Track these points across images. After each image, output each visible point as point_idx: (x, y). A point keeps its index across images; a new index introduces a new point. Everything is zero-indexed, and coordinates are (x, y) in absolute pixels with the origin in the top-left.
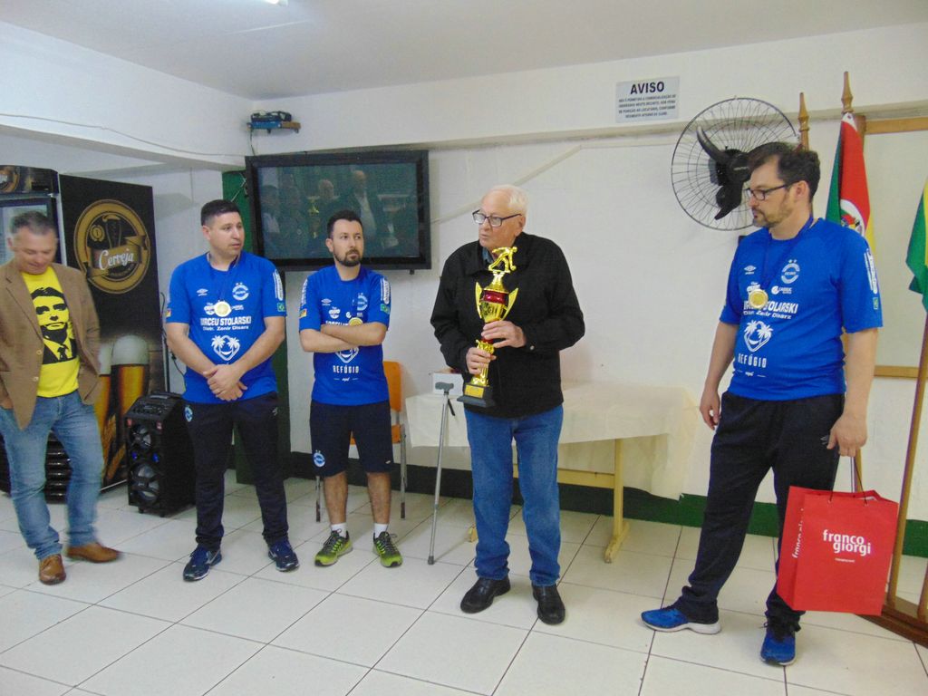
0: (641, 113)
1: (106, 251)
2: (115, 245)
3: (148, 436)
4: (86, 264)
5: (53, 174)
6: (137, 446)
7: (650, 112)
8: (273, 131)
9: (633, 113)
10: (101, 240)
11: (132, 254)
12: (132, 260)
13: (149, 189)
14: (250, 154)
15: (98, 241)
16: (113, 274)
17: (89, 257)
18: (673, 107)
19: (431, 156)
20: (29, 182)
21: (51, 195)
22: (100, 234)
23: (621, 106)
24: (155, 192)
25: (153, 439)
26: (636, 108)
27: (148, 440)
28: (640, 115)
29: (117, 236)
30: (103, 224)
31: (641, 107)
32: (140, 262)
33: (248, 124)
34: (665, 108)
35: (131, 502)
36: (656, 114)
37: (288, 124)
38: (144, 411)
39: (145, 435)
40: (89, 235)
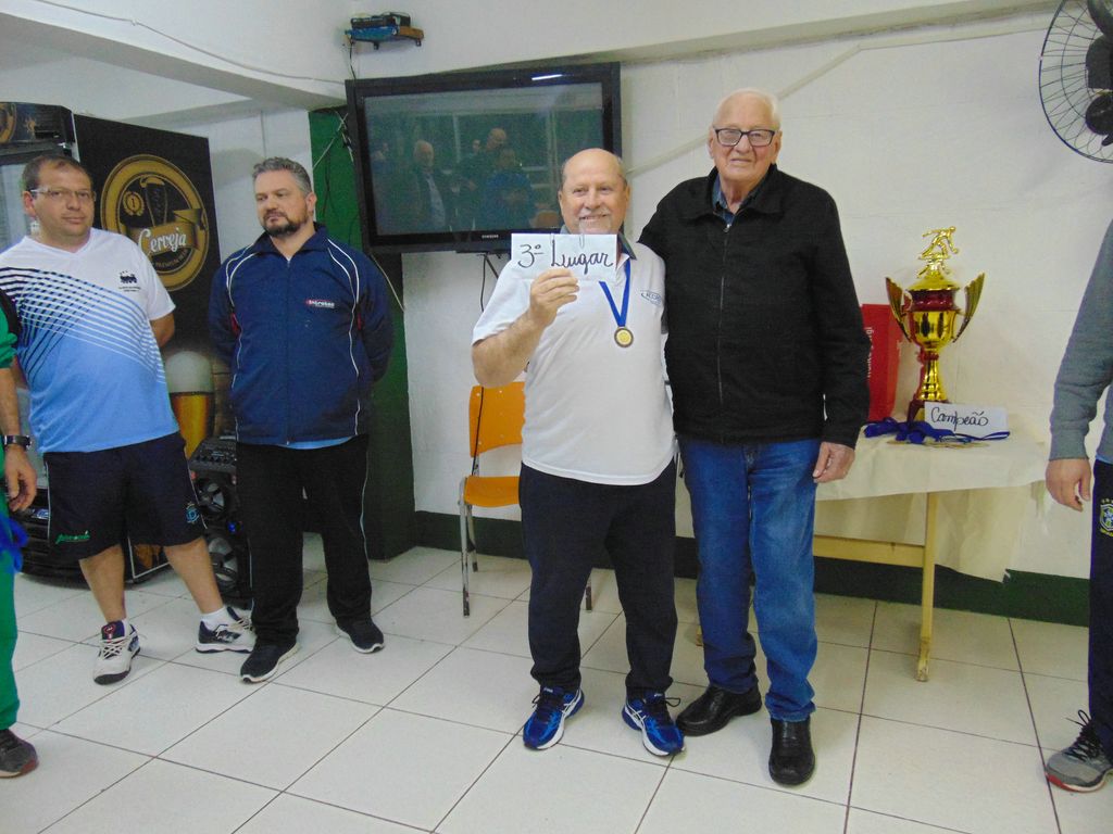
1: (148, 230)
2: (159, 222)
3: (220, 495)
5: (64, 112)
8: (381, 45)
10: (139, 214)
11: (184, 236)
12: (184, 244)
13: (203, 142)
14: (350, 77)
15: (135, 216)
16: (158, 264)
19: (624, 74)
20: (32, 124)
21: (64, 145)
24: (213, 148)
25: (227, 499)
27: (220, 500)
29: (162, 208)
30: (141, 191)
32: (196, 247)
33: (346, 32)
37: (403, 30)
38: (212, 460)
39: (215, 493)
40: (122, 204)
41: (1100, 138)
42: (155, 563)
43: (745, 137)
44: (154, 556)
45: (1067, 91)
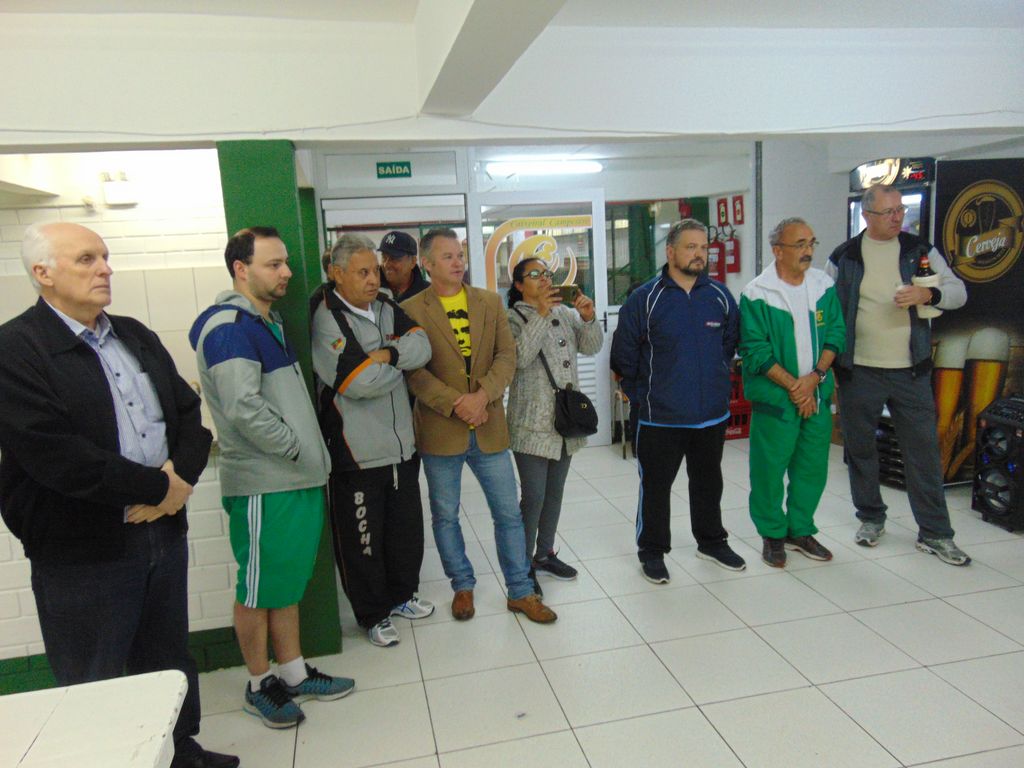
1: (975, 237)
2: (986, 229)
3: (1005, 442)
4: (953, 251)
5: (933, 161)
6: (989, 450)
10: (971, 226)
11: (1004, 239)
12: (1003, 245)
15: (968, 227)
16: (980, 262)
17: (957, 245)
20: (908, 172)
21: (927, 183)
22: (971, 219)
25: (1010, 447)
27: (1003, 445)
29: (990, 220)
30: (975, 208)
32: (1013, 245)
35: (975, 506)
38: (1002, 414)
39: (1000, 440)
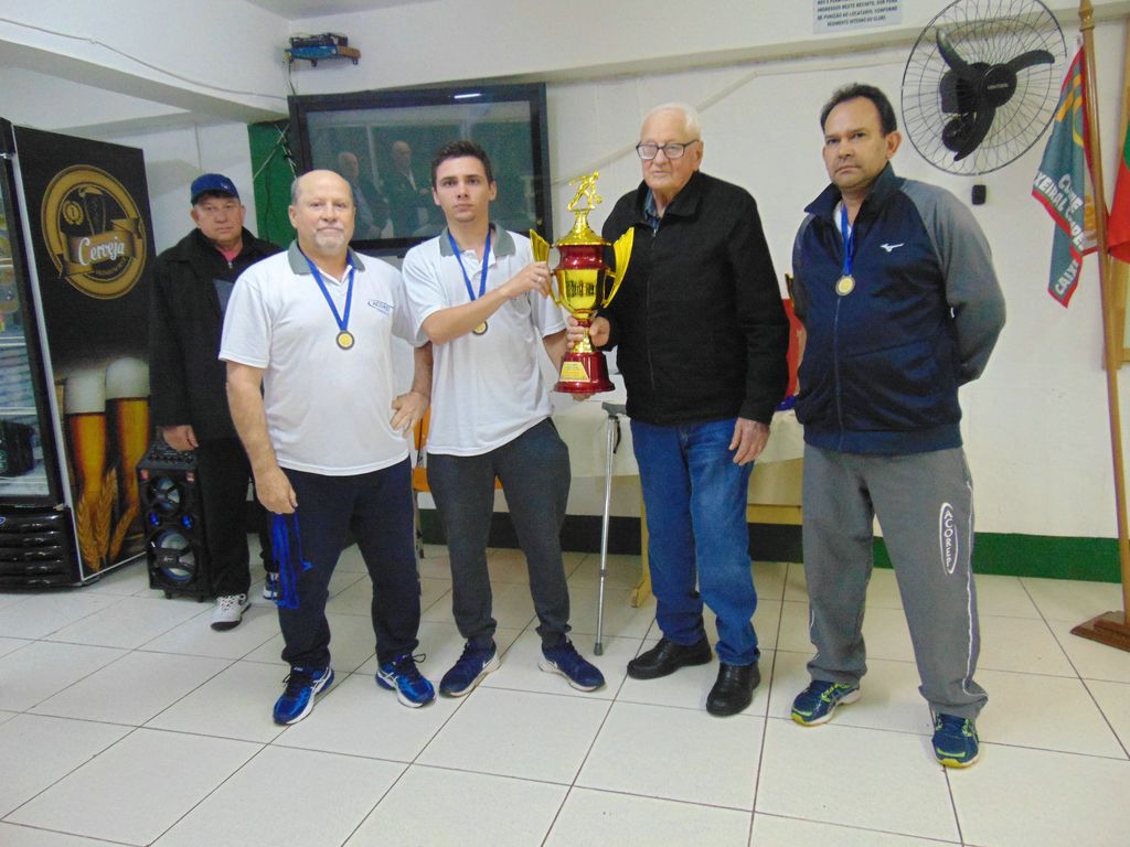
0: (850, 18)
1: (86, 239)
2: (98, 231)
3: (175, 491)
4: (61, 256)
5: (4, 123)
6: (159, 507)
7: (860, 17)
8: (319, 63)
9: (837, 20)
10: (78, 223)
11: (123, 244)
12: (122, 253)
13: (138, 153)
14: (292, 94)
15: (74, 225)
16: (99, 273)
17: (64, 245)
18: (895, 8)
19: (550, 93)
21: (4, 155)
22: (76, 213)
23: (820, 10)
24: (147, 159)
25: (183, 496)
26: (842, 11)
27: (175, 497)
28: (846, 22)
29: (101, 218)
30: (79, 200)
31: (850, 10)
32: (134, 254)
33: (287, 51)
34: (882, 10)
35: (154, 584)
36: (869, 20)
37: (342, 50)
38: (165, 459)
39: (171, 489)
40: (62, 215)
41: (953, 154)
42: (102, 567)
43: (660, 151)
44: (101, 559)
45: (925, 115)
